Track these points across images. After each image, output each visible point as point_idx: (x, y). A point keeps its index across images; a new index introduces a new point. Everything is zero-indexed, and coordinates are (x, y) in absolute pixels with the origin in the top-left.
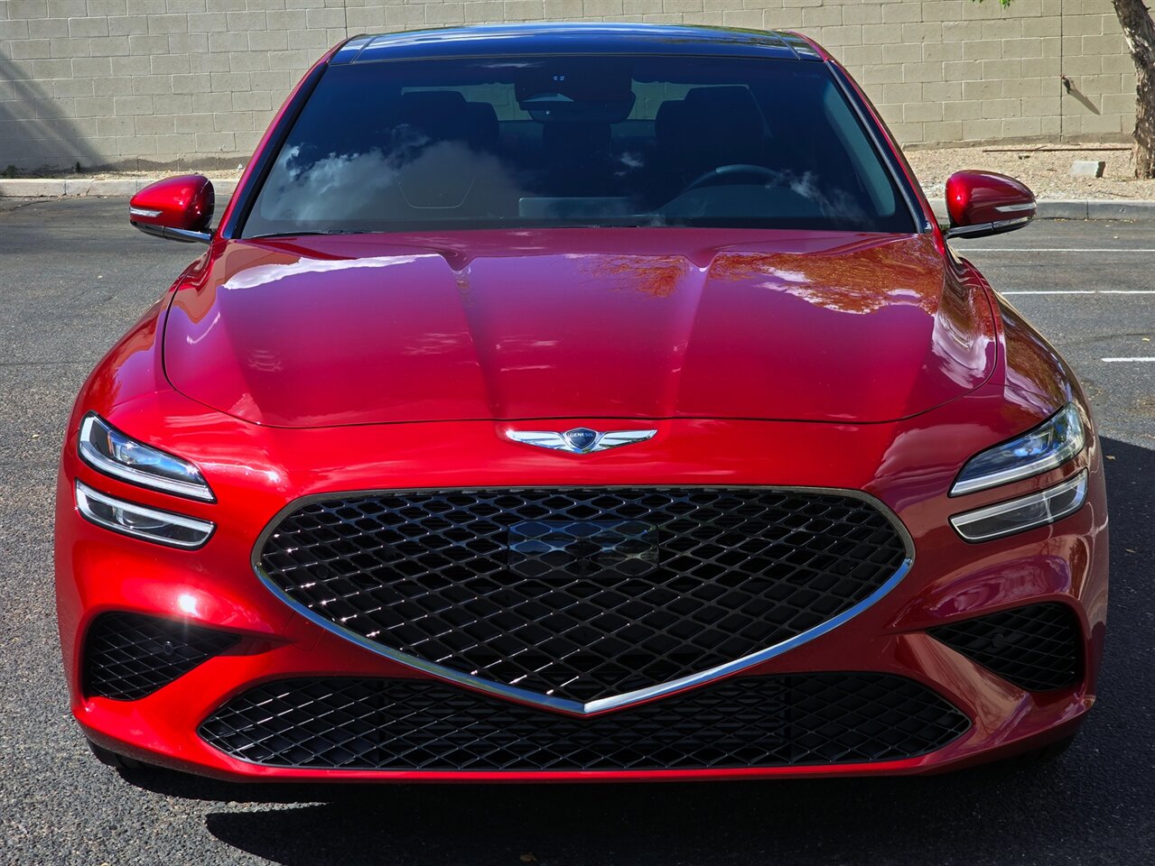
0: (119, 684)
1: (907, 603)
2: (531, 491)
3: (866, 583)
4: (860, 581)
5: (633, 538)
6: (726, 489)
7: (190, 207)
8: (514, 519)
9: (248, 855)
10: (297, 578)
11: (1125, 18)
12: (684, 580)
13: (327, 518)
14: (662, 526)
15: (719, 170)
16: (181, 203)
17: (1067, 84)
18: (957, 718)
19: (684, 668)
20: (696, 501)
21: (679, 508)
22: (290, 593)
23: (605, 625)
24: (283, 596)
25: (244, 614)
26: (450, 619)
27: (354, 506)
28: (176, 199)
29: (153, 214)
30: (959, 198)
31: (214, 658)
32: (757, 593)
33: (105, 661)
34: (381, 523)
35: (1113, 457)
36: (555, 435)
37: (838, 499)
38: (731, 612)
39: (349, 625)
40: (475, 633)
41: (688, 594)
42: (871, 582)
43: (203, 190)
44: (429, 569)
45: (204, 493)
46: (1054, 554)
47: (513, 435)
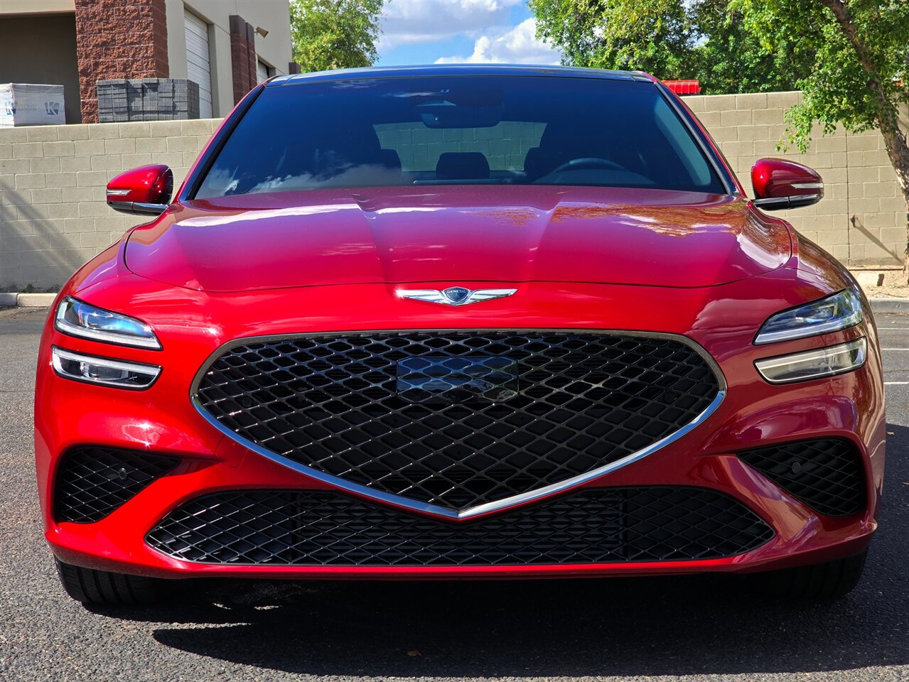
0: (82, 509)
1: (717, 430)
2: (416, 334)
3: (687, 412)
4: (682, 410)
5: (498, 370)
6: (572, 333)
7: (154, 185)
8: (401, 356)
9: (186, 653)
10: (226, 407)
11: (896, 161)
12: (539, 405)
13: (251, 357)
14: (521, 361)
15: (572, 162)
16: (146, 183)
17: (853, 220)
18: (763, 528)
19: (540, 481)
20: (549, 342)
21: (535, 347)
22: (221, 420)
23: (476, 443)
24: (214, 423)
25: (188, 439)
26: (351, 438)
27: (273, 347)
28: (143, 181)
29: (125, 193)
30: (762, 177)
31: (159, 479)
32: (598, 417)
33: (72, 490)
34: (294, 360)
35: (893, 433)
36: (436, 292)
37: (664, 341)
38: (578, 433)
39: (267, 445)
40: (369, 451)
41: (543, 417)
42: (691, 410)
43: (164, 175)
44: (333, 397)
45: (154, 344)
46: (839, 394)
47: (401, 293)
